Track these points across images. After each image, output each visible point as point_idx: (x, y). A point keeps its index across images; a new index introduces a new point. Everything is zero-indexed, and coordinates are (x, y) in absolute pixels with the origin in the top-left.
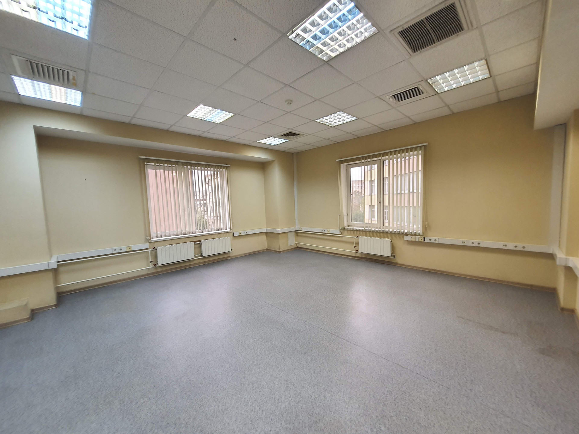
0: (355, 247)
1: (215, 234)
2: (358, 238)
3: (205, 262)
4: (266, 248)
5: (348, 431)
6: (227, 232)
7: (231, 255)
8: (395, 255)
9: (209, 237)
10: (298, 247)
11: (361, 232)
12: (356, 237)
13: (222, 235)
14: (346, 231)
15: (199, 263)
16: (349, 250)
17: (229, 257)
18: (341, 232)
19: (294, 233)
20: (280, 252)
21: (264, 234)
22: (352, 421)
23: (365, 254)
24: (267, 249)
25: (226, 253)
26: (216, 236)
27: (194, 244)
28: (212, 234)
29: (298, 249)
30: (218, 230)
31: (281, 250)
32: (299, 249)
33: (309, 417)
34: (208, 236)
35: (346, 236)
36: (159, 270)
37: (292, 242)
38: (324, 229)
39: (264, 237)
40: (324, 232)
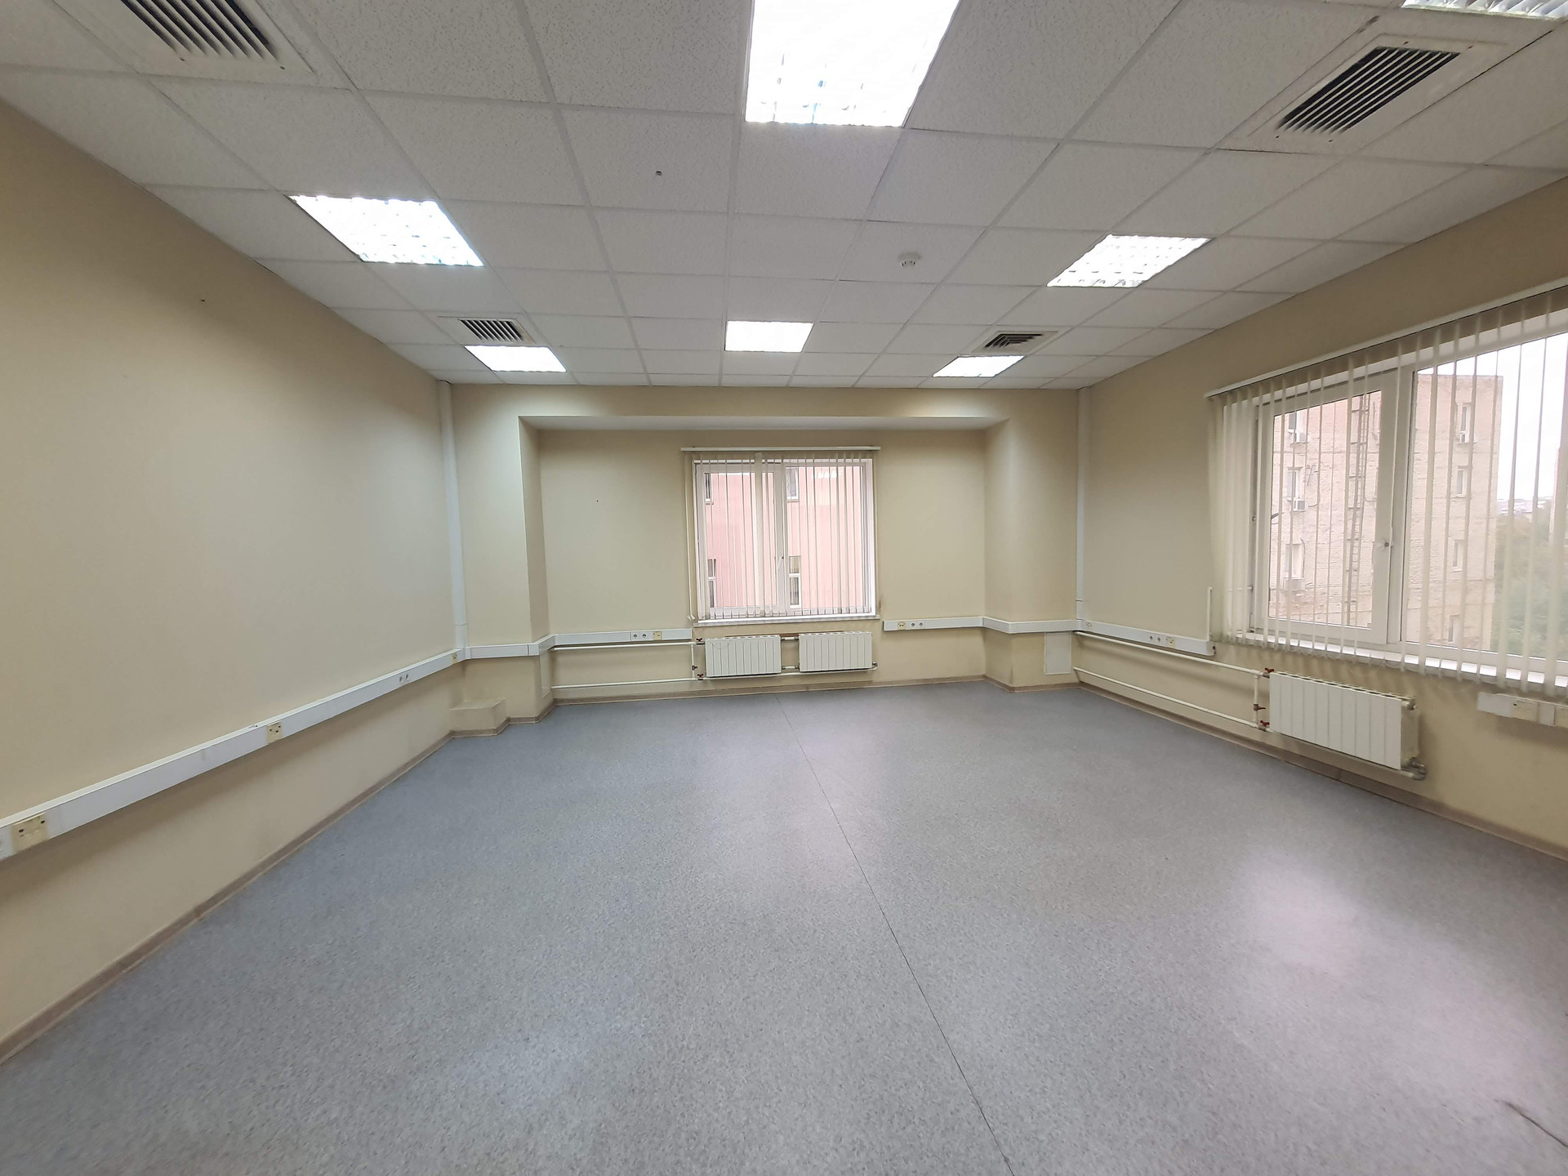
0: (1257, 708)
1: (835, 621)
2: (1269, 677)
3: (807, 686)
4: (984, 673)
5: (663, 1150)
6: (867, 620)
7: (876, 678)
8: (1425, 769)
9: (820, 627)
10: (1082, 683)
11: (1289, 659)
12: (1262, 674)
13: (853, 625)
14: (1232, 649)
15: (793, 687)
16: (1238, 718)
17: (870, 682)
18: (1214, 648)
19: (1068, 638)
20: (1013, 689)
21: (978, 632)
22: (695, 1139)
23: (1302, 744)
24: (984, 676)
25: (863, 671)
26: (836, 627)
27: (782, 640)
28: (828, 621)
29: (1081, 689)
30: (841, 613)
31: (1015, 685)
32: (1083, 688)
33: (634, 1073)
34: (817, 624)
35: (1230, 666)
36: (711, 687)
37: (1059, 663)
38: (1156, 633)
39: (977, 641)
40: (1156, 643)
